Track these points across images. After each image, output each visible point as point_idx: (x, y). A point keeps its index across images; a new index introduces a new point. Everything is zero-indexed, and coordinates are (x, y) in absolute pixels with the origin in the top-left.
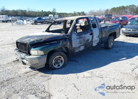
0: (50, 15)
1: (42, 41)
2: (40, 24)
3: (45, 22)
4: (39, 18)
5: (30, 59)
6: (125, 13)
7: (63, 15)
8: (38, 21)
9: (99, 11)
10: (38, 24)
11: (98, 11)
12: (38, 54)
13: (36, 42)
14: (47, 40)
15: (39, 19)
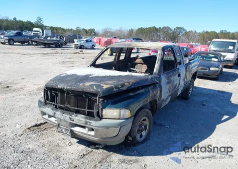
0: (35, 29)
1: (125, 88)
2: (20, 44)
3: (31, 41)
4: (17, 33)
5: (102, 127)
6: (158, 38)
7: (57, 30)
8: (15, 39)
9: (119, 31)
10: (15, 44)
11: (116, 30)
12: (120, 116)
13: (115, 90)
14: (133, 87)
15: (19, 34)
